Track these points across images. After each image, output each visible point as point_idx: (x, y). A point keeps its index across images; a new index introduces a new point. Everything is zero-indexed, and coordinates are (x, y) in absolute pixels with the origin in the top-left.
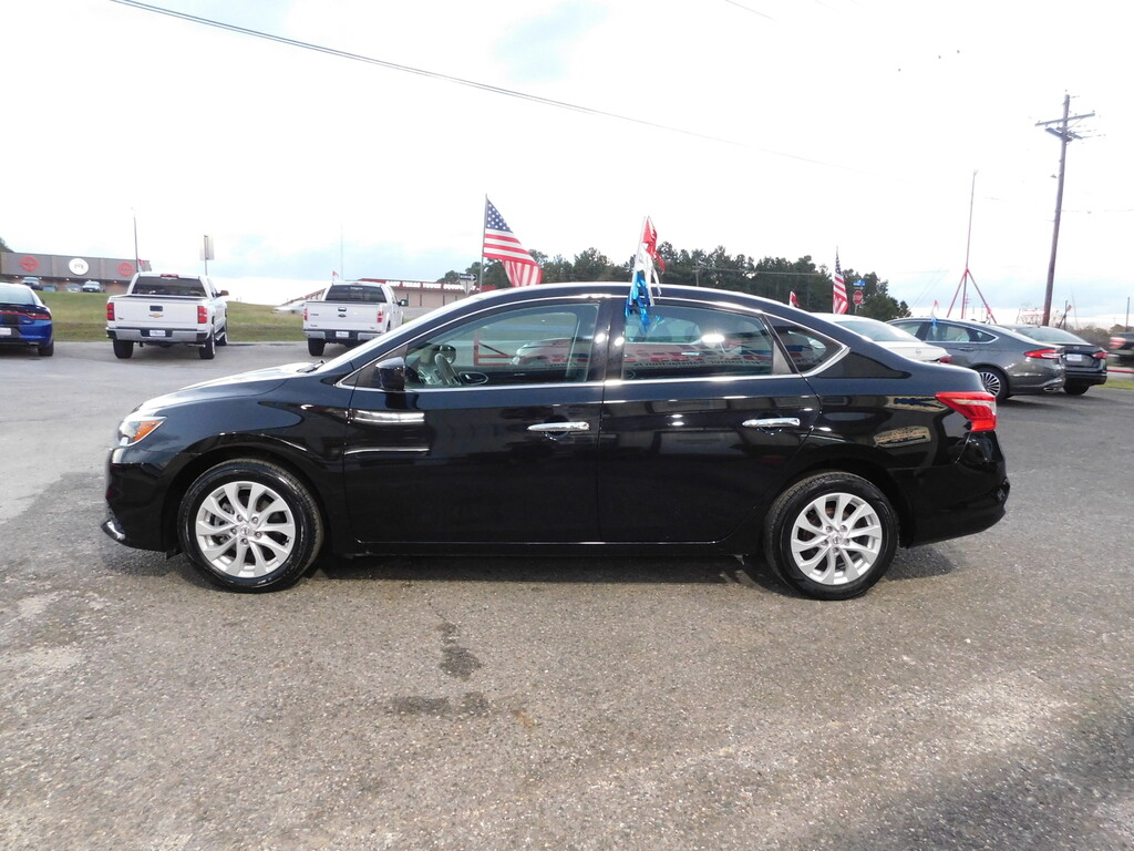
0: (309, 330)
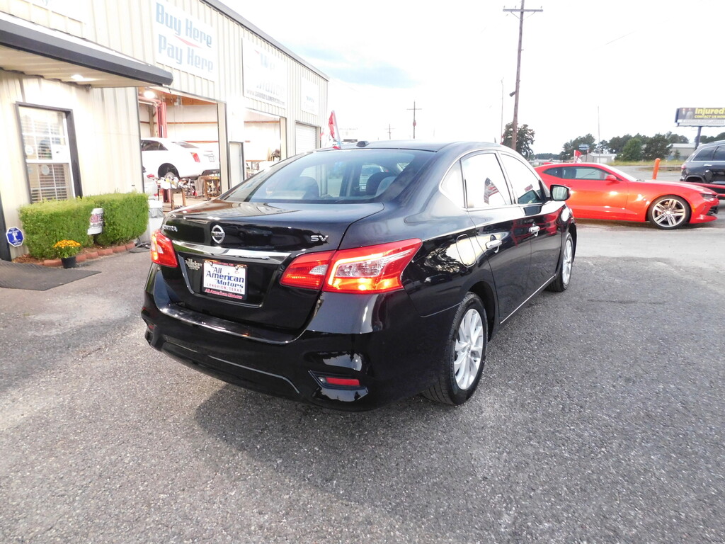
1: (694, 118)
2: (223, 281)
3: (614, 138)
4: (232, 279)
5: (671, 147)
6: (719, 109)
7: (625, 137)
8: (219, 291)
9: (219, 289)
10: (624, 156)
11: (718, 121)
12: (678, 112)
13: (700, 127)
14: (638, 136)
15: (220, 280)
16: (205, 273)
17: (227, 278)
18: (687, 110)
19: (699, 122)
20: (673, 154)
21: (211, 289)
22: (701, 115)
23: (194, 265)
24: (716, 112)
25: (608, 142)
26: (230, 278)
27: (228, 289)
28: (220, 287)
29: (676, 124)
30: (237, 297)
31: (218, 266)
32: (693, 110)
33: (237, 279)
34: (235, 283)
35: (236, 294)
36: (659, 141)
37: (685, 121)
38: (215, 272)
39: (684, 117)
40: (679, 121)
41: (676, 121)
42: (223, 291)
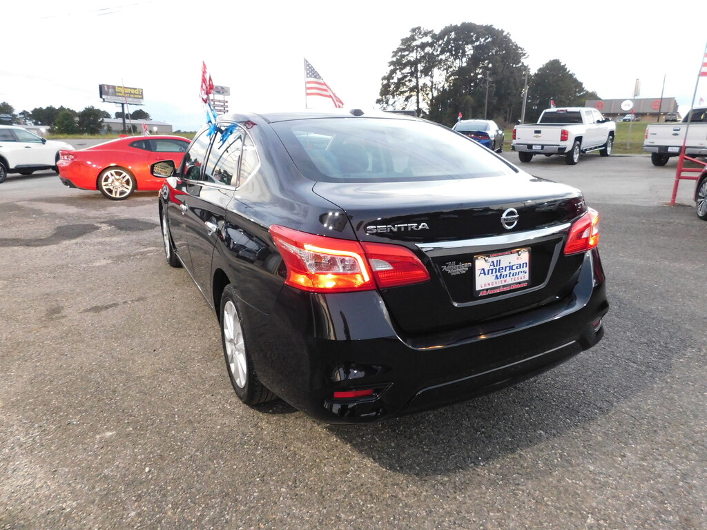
0: (648, 146)
1: (116, 96)
2: (503, 273)
3: (36, 109)
4: (514, 267)
5: (102, 121)
6: (135, 89)
7: (48, 108)
8: (499, 287)
9: (498, 285)
10: (59, 129)
11: (136, 100)
12: (101, 87)
13: (123, 104)
14: (62, 109)
15: (499, 274)
16: (477, 272)
17: (508, 268)
18: (108, 86)
19: (122, 100)
20: (106, 128)
21: (487, 290)
22: (121, 93)
23: (457, 269)
24: (133, 91)
25: (31, 113)
26: (511, 268)
27: (509, 280)
28: (500, 283)
29: (102, 100)
30: (522, 285)
31: (495, 259)
32: (114, 87)
33: (520, 266)
34: (517, 271)
35: (520, 283)
36: (90, 115)
37: (109, 97)
38: (492, 267)
39: (107, 94)
40: (104, 97)
41: (101, 97)
42: (504, 286)
